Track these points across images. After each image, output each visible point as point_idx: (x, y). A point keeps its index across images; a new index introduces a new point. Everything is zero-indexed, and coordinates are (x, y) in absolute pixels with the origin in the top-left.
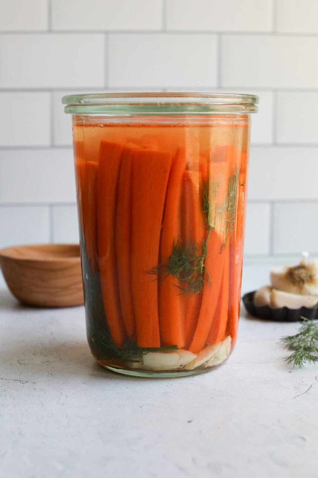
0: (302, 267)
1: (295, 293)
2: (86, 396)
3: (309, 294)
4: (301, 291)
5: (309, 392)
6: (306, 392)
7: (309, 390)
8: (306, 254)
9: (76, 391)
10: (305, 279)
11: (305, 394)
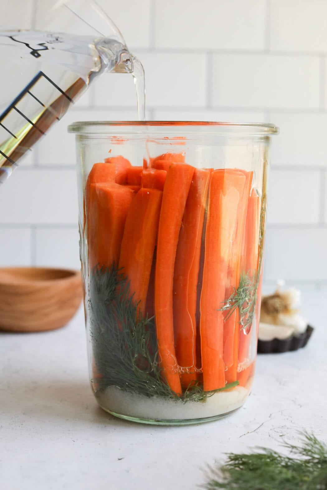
0: (276, 296)
1: (270, 323)
2: (22, 427)
3: (283, 325)
4: (275, 321)
5: (258, 431)
6: (255, 431)
7: (259, 429)
8: (281, 283)
9: (13, 421)
10: (279, 309)
11: (253, 433)
